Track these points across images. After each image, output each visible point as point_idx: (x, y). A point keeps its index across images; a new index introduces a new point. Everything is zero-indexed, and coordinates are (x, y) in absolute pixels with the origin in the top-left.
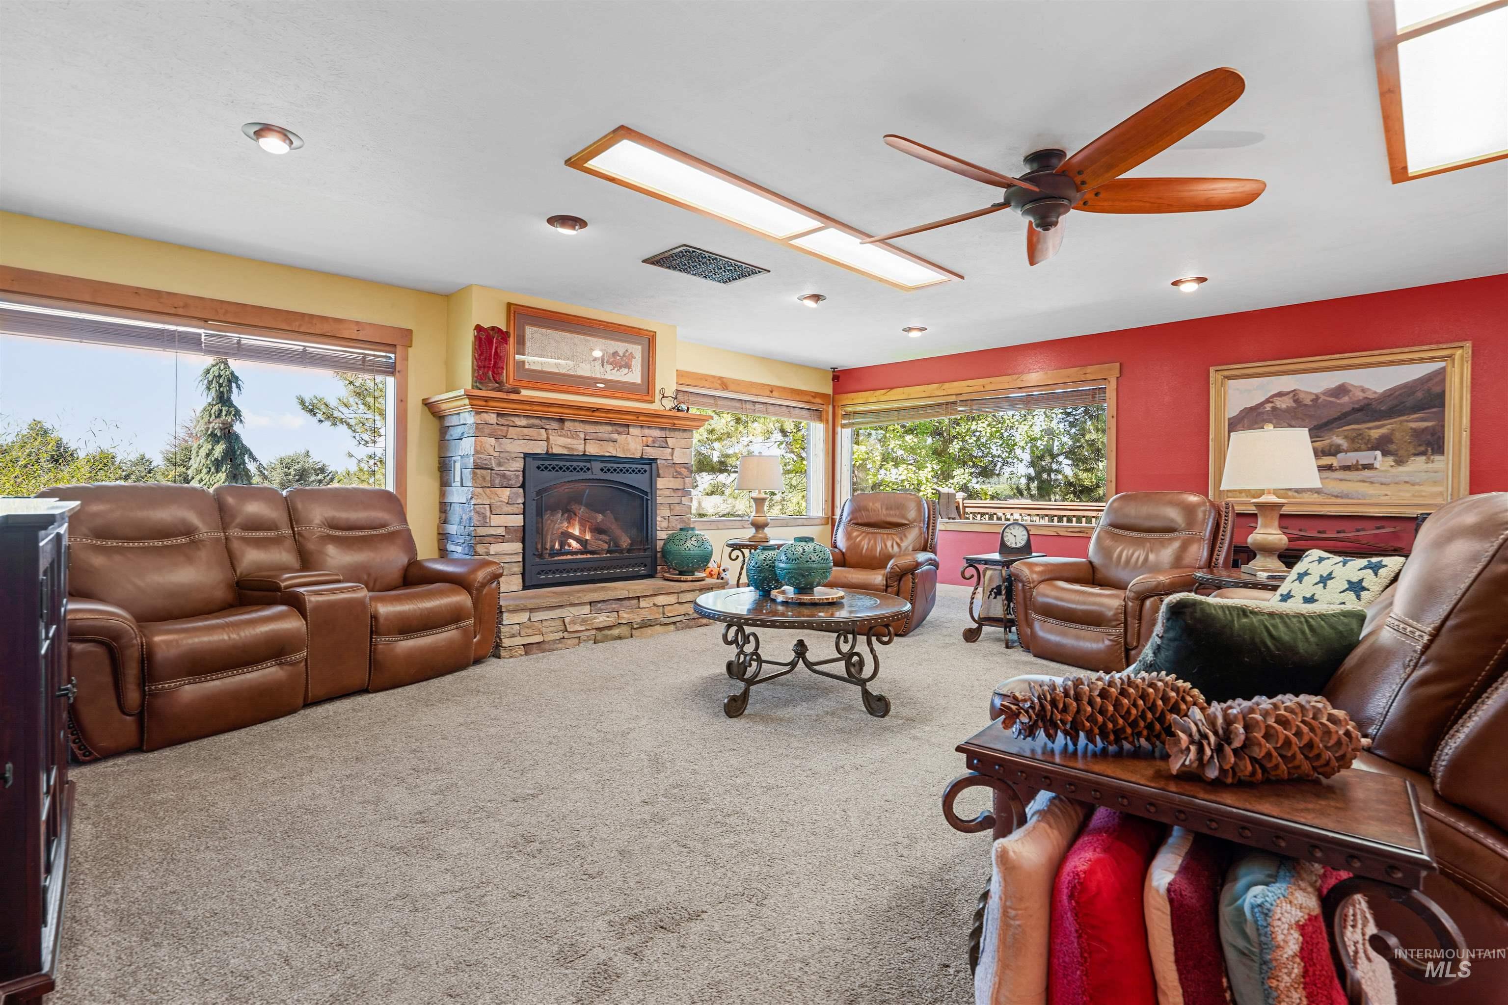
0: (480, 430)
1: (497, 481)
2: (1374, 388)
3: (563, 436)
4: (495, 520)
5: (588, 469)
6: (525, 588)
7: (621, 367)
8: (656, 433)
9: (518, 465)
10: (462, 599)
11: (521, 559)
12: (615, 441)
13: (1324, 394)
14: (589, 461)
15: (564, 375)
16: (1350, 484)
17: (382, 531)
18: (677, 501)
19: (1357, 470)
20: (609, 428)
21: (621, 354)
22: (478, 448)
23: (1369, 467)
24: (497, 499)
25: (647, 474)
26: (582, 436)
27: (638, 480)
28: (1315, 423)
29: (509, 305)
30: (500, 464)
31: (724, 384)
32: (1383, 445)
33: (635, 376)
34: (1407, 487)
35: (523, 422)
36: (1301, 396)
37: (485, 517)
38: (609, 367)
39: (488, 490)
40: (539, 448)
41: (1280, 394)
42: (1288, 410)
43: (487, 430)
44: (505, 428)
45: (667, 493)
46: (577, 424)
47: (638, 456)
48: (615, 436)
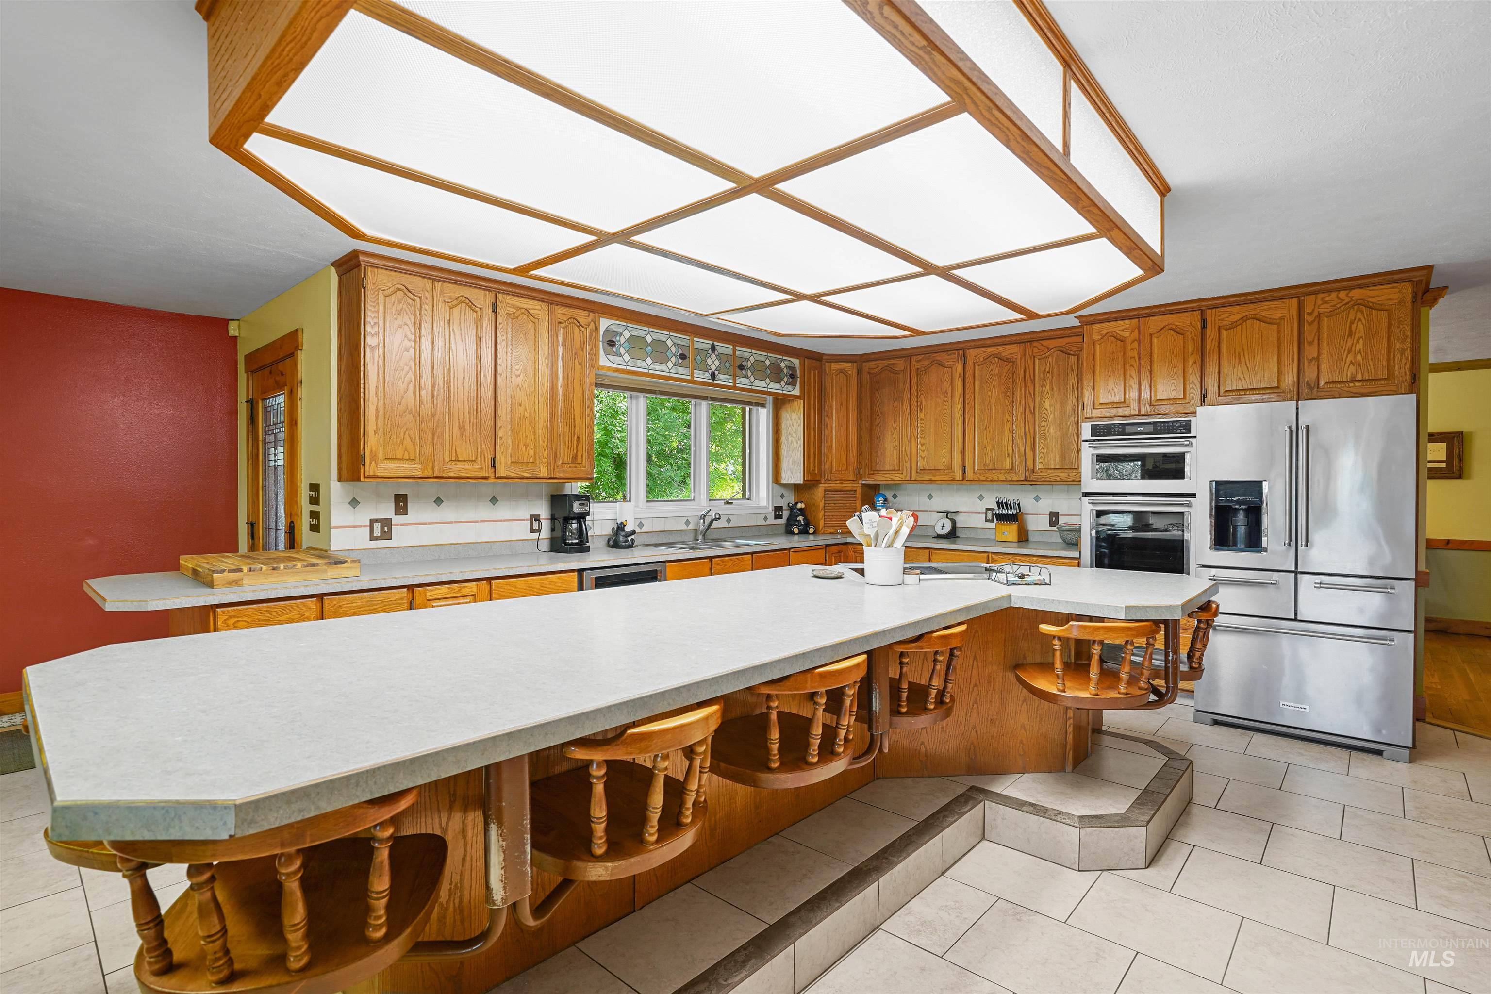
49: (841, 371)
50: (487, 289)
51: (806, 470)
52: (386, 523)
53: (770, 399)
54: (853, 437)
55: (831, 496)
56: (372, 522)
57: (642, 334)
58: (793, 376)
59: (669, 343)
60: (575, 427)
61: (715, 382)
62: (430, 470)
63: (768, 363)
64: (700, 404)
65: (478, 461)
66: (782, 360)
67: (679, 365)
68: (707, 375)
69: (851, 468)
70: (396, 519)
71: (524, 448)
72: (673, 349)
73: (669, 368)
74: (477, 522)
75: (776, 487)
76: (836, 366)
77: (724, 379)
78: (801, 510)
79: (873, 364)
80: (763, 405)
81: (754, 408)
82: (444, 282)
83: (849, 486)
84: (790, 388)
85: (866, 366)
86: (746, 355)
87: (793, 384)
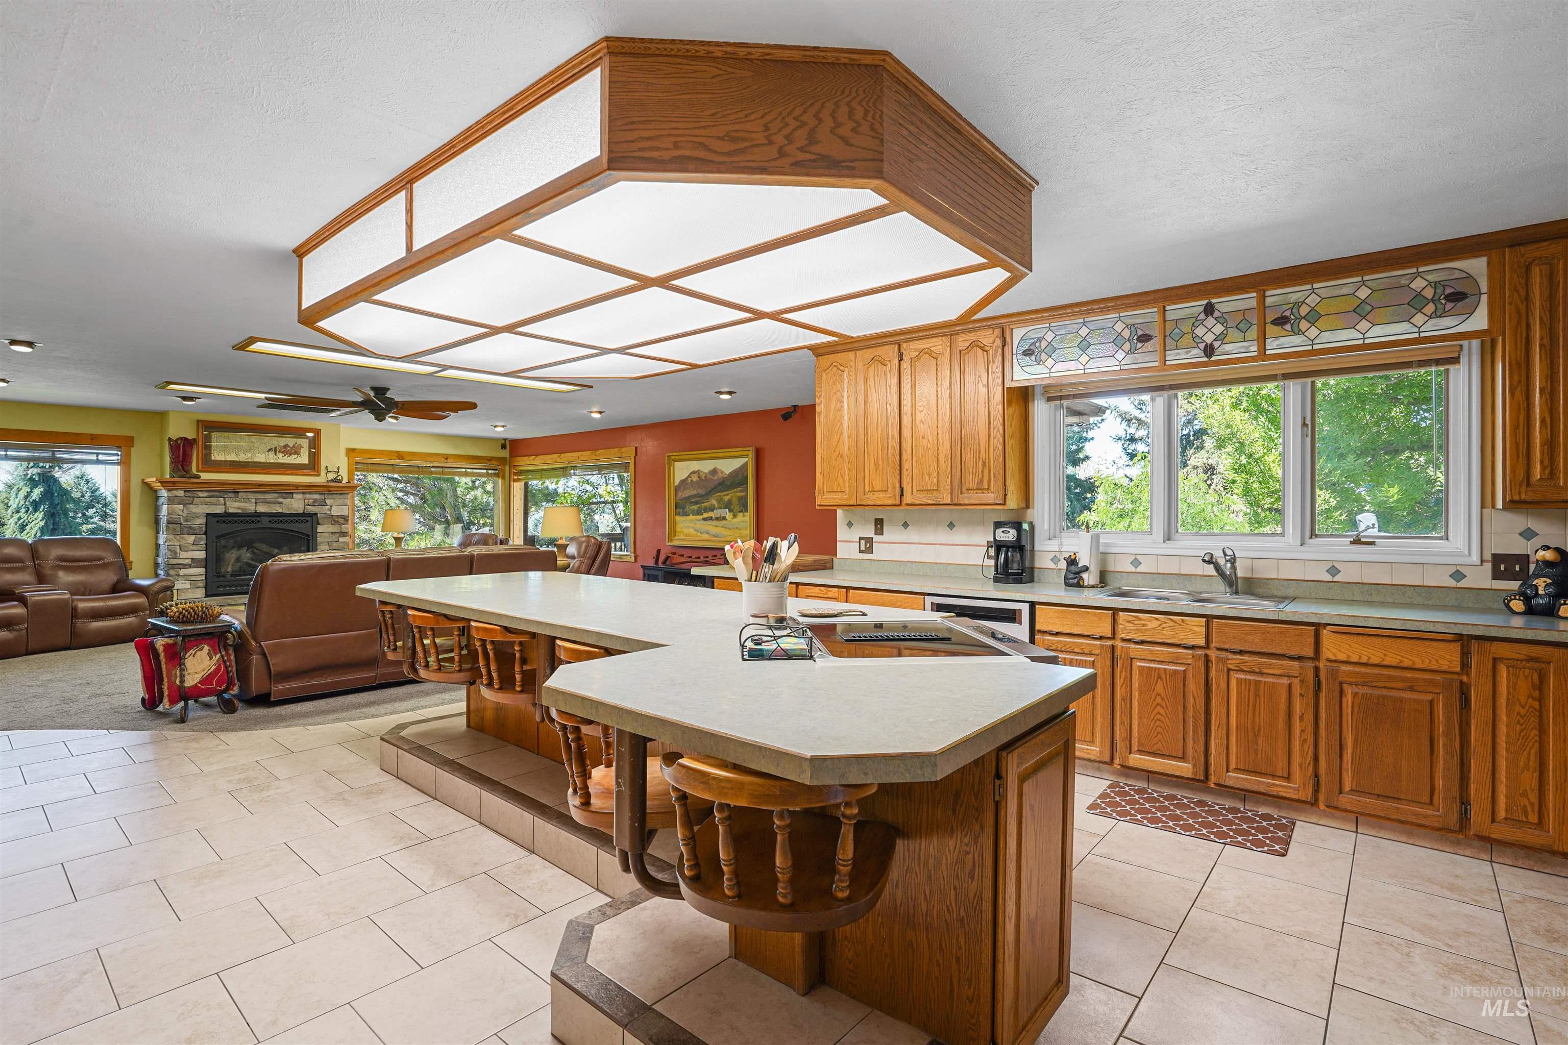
0: (171, 501)
1: (185, 531)
2: (726, 472)
3: (238, 501)
4: (183, 555)
5: (259, 522)
6: (207, 596)
7: (291, 454)
8: (317, 496)
9: (202, 520)
10: (141, 600)
11: (204, 578)
12: (281, 503)
13: (709, 473)
14: (260, 516)
15: (243, 462)
17: (100, 562)
18: (335, 540)
20: (276, 495)
21: (291, 446)
22: (170, 512)
24: (184, 541)
25: (309, 523)
26: (254, 501)
27: (304, 528)
28: (706, 491)
29: (198, 421)
30: (187, 521)
31: (400, 455)
32: (728, 506)
33: (304, 459)
35: (206, 494)
36: (701, 474)
37: (175, 553)
38: (281, 455)
39: (178, 537)
40: (219, 510)
41: (694, 473)
42: (697, 483)
43: (176, 500)
44: (191, 499)
45: (327, 535)
46: (249, 494)
47: (301, 511)
48: (281, 500)
50: (891, 343)
52: (869, 541)
56: (861, 539)
60: (980, 452)
61: (1214, 358)
62: (854, 499)
65: (890, 490)
67: (1137, 351)
68: (1196, 352)
70: (876, 538)
71: (927, 478)
73: (1119, 360)
74: (936, 544)
82: (863, 349)
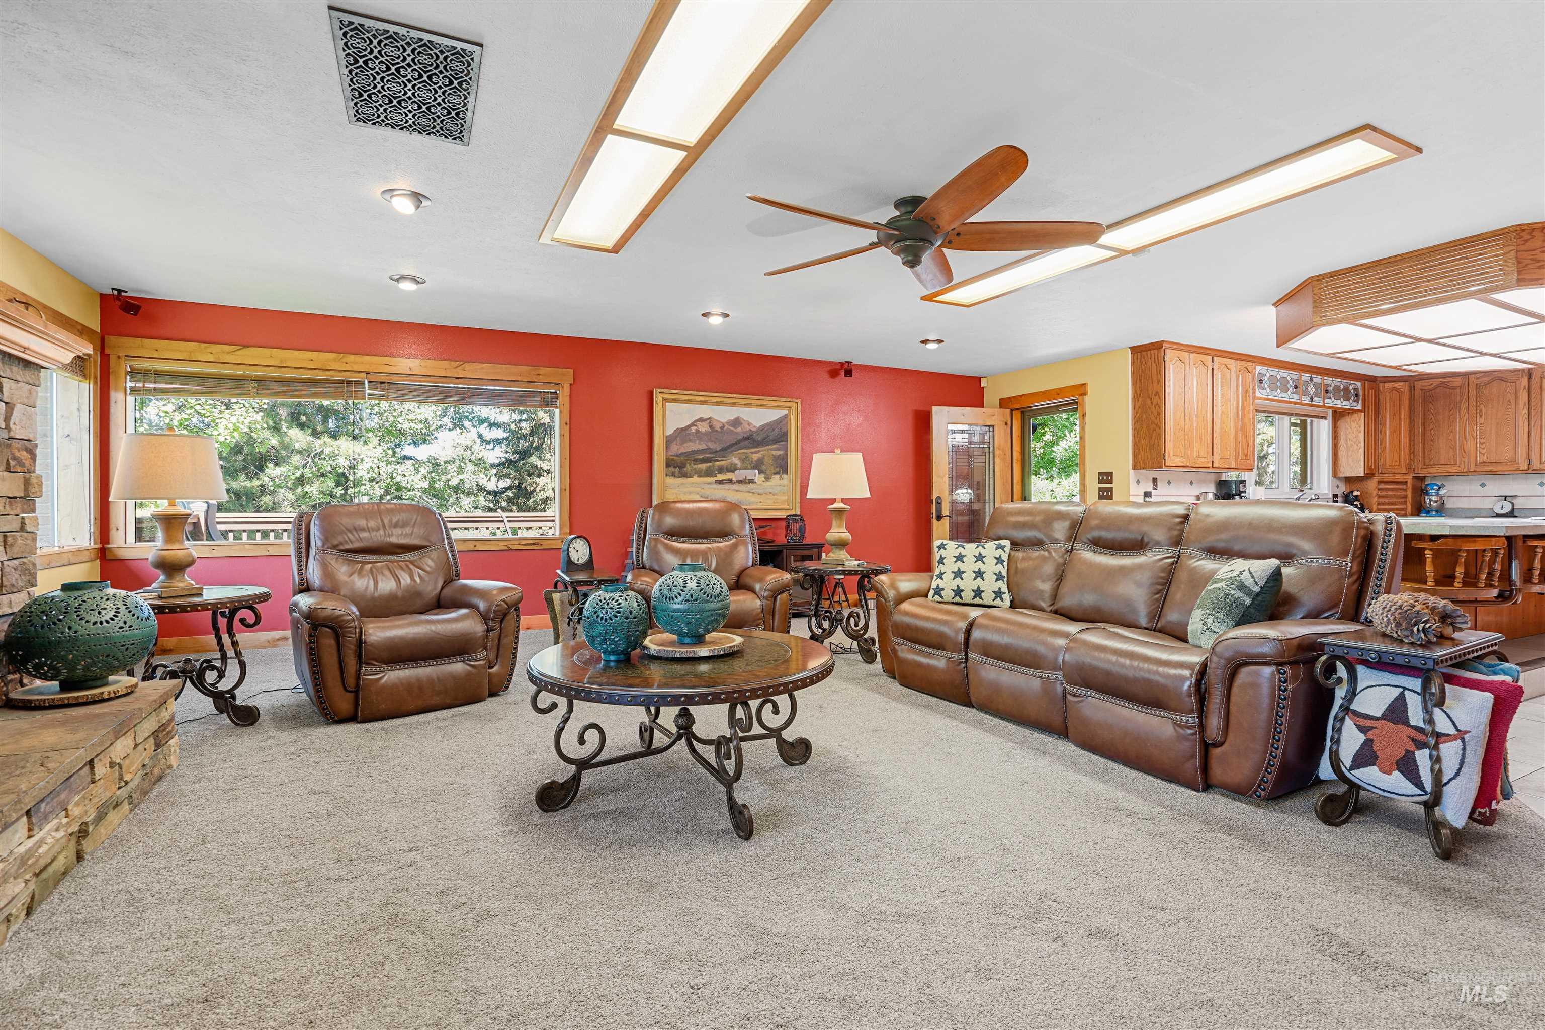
2: (755, 424)
13: (728, 423)
16: (741, 494)
19: (746, 483)
23: (752, 481)
28: (722, 446)
32: (758, 466)
34: (771, 497)
36: (714, 423)
41: (701, 420)
42: (706, 434)
49: (1394, 389)
50: (1209, 354)
51: (1367, 466)
53: (1330, 412)
54: (1405, 439)
55: (1382, 486)
57: (1275, 373)
58: (1357, 395)
59: (1289, 378)
60: (1246, 436)
61: (1313, 403)
63: (1342, 387)
64: (1283, 419)
66: (1351, 384)
67: (1294, 393)
68: (1309, 398)
69: (1403, 465)
72: (1291, 382)
73: (1289, 396)
75: (1335, 480)
76: (1388, 385)
77: (1318, 401)
78: (1356, 497)
79: (1425, 383)
80: (1324, 418)
81: (1315, 420)
82: (1193, 353)
83: (1401, 478)
84: (1355, 404)
85: (1419, 385)
86: (1330, 382)
87: (1357, 401)
